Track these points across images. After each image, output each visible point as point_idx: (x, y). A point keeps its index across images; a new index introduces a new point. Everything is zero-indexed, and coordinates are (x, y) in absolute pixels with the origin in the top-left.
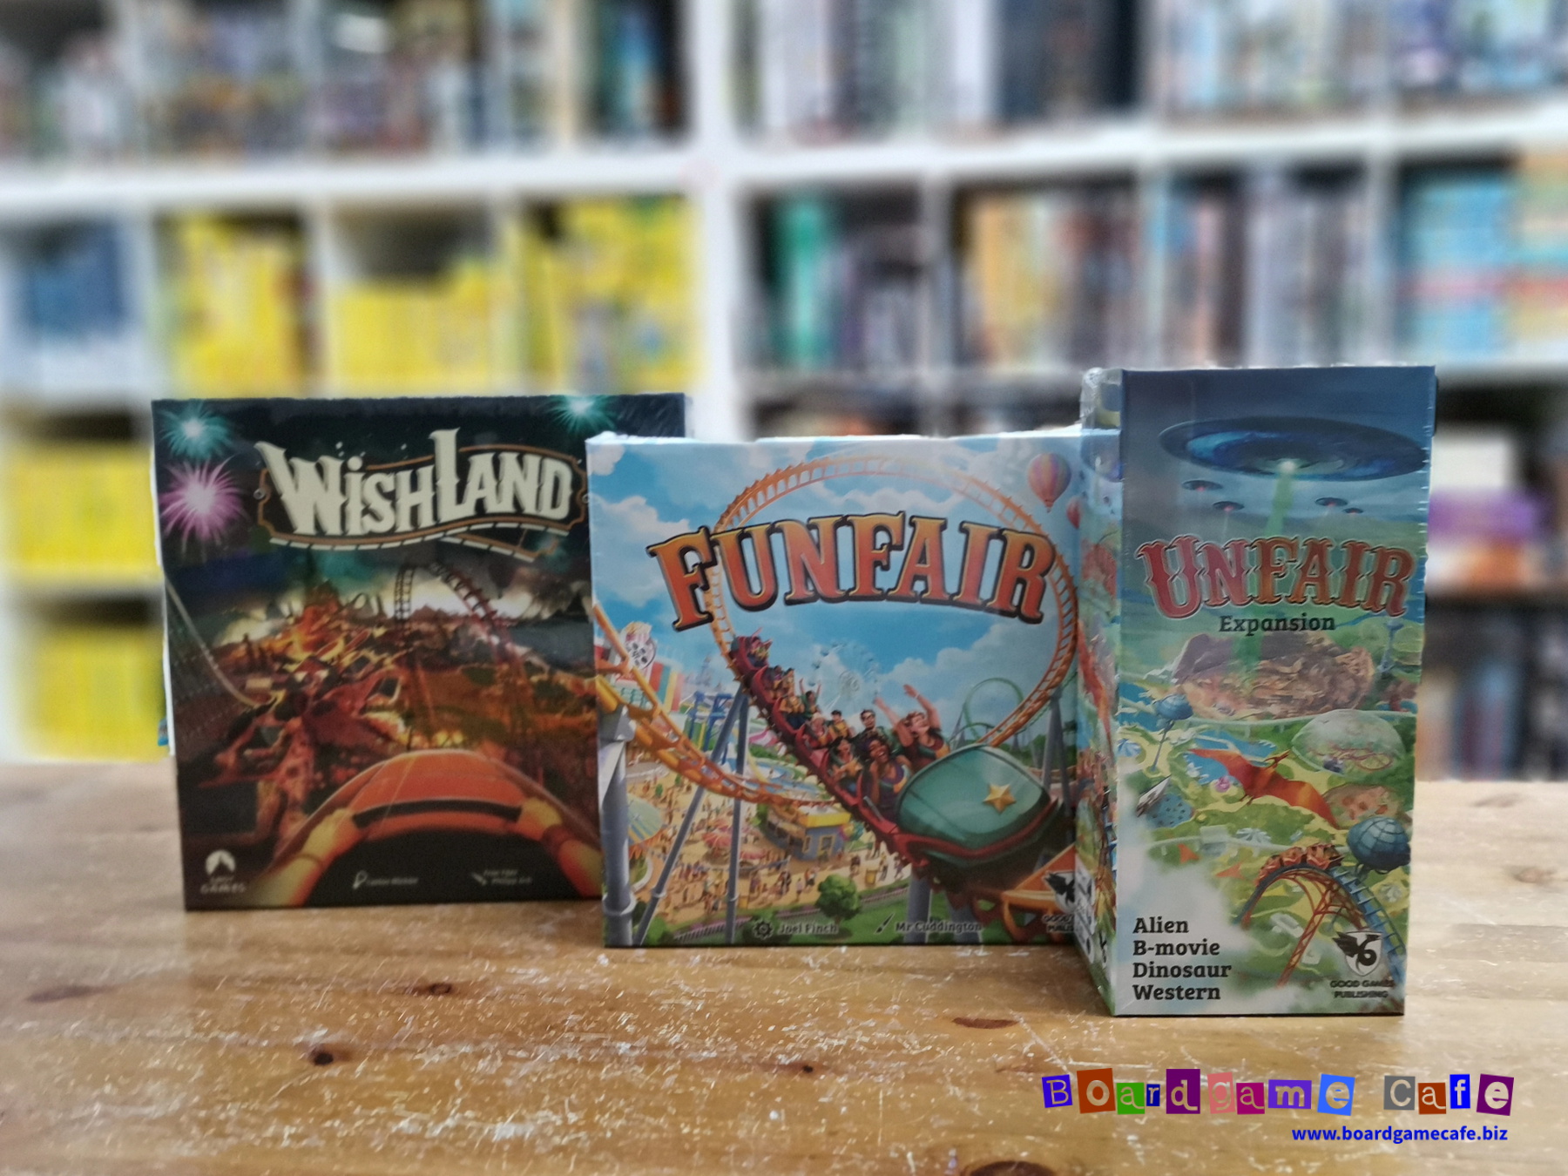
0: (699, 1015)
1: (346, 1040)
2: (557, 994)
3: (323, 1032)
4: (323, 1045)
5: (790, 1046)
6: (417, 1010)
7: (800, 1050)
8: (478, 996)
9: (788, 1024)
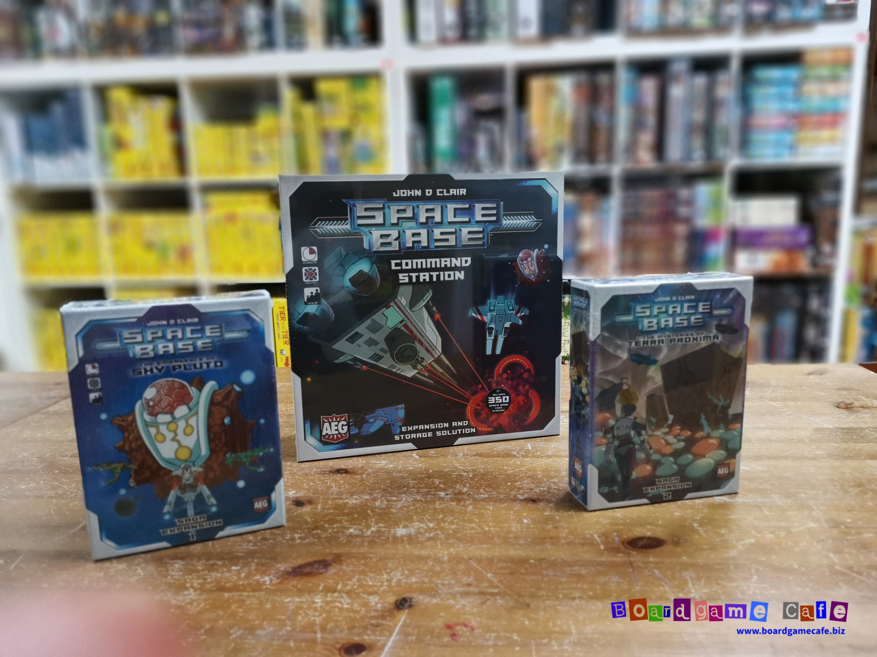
0: (472, 479)
1: (307, 495)
2: (400, 472)
3: (294, 492)
4: (296, 497)
5: (521, 491)
6: (335, 481)
7: (527, 493)
8: (362, 474)
9: (516, 482)
